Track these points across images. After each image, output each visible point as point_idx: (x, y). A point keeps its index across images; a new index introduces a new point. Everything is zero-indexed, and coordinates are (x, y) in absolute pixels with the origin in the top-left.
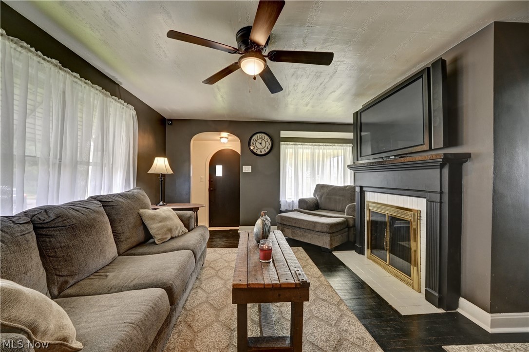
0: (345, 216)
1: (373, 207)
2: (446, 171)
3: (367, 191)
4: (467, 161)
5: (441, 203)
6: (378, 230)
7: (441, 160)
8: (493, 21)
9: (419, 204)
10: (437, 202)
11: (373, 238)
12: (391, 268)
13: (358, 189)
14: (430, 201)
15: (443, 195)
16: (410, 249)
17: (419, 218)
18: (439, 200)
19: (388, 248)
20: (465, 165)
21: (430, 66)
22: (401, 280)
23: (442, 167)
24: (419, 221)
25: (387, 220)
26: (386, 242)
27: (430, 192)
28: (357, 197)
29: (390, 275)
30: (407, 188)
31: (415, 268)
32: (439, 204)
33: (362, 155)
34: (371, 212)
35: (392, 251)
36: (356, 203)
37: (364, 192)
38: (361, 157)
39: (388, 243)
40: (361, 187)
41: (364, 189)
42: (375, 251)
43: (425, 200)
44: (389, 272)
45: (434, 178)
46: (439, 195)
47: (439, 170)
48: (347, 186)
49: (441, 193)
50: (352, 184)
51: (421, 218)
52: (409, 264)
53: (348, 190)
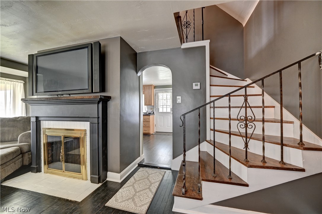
0: (18, 144)
1: (49, 132)
2: (100, 105)
3: (43, 120)
4: (109, 100)
5: (98, 123)
6: (54, 149)
7: (99, 99)
8: (120, 36)
9: (85, 126)
10: (96, 123)
11: (49, 156)
12: (67, 173)
13: (33, 120)
14: (92, 123)
15: (99, 119)
16: (79, 155)
17: (85, 134)
18: (97, 122)
19: (64, 159)
20: (108, 102)
21: (92, 43)
22: (74, 178)
23: (98, 103)
24: (85, 136)
25: (62, 139)
26: (62, 156)
27: (92, 118)
28: (33, 126)
29: (65, 178)
30: (77, 116)
31: (84, 166)
32: (97, 124)
33: (38, 91)
34: (47, 136)
35: (66, 161)
36: (32, 131)
37: (40, 121)
38: (36, 92)
39: (63, 156)
40: (37, 118)
41: (40, 119)
42: (51, 165)
43: (89, 123)
44: (65, 176)
45: (94, 110)
46: (97, 119)
47: (97, 105)
48: (19, 117)
49: (98, 118)
50: (24, 115)
51: (87, 134)
52: (79, 165)
53: (20, 121)
